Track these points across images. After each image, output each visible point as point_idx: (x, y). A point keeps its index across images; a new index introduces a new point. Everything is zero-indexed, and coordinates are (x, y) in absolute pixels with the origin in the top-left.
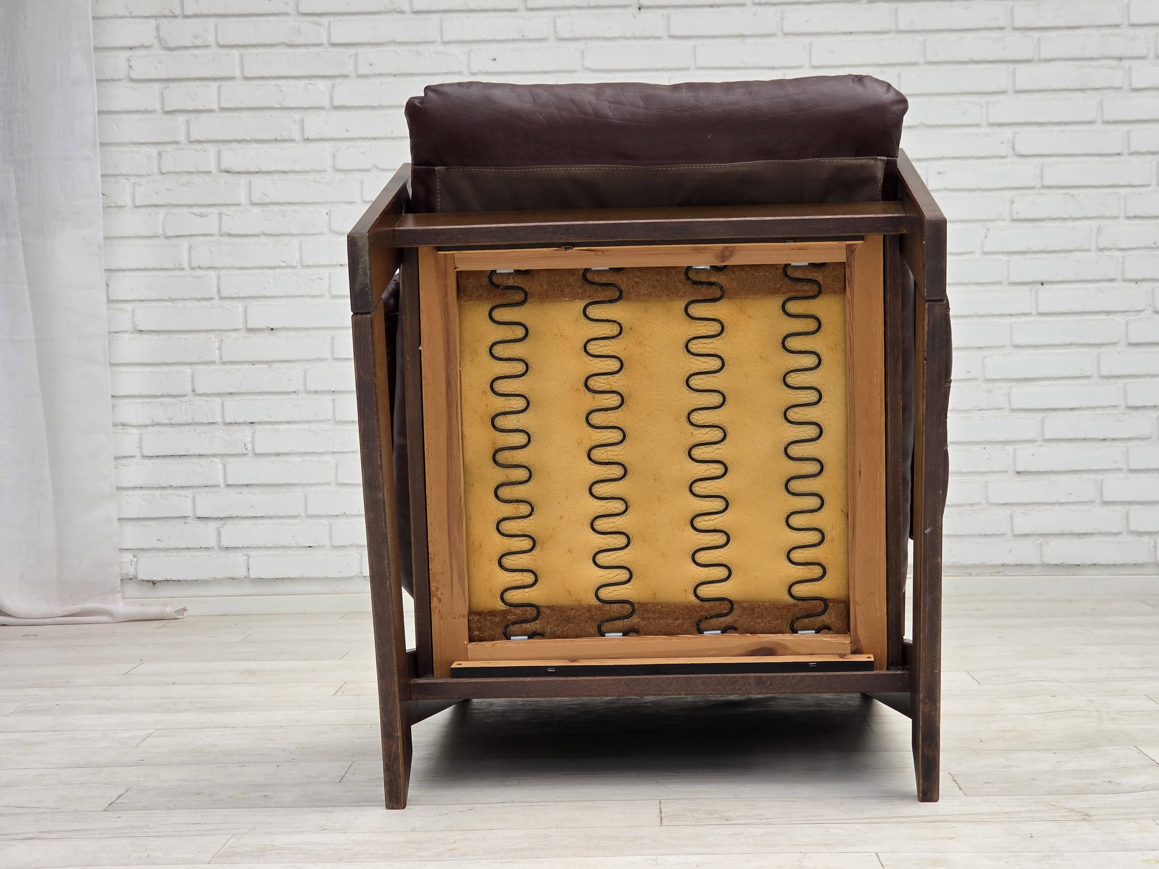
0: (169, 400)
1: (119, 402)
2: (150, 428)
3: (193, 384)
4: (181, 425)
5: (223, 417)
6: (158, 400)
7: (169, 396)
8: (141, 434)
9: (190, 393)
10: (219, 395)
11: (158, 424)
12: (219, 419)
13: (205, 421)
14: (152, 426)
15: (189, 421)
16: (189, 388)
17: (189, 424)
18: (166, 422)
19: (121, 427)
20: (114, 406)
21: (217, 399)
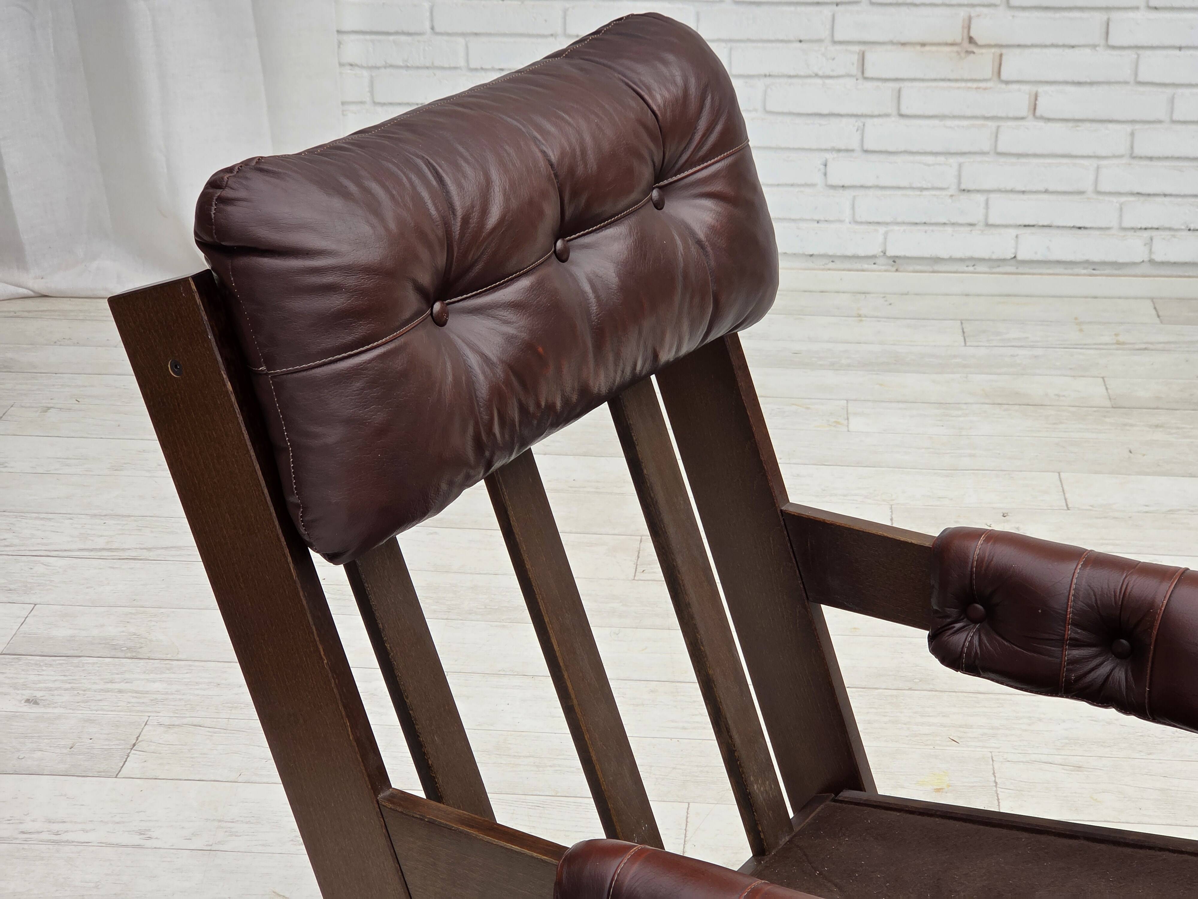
0: (403, 38)
1: (345, 38)
2: (383, 70)
3: (432, 20)
4: (418, 68)
5: (467, 61)
6: (391, 38)
7: (404, 33)
8: (372, 77)
9: (429, 30)
10: (463, 35)
11: (392, 66)
12: (462, 63)
13: (446, 65)
14: (385, 67)
15: (427, 65)
16: (427, 25)
17: (427, 68)
18: (401, 64)
19: (349, 67)
20: (340, 43)
21: (461, 40)
